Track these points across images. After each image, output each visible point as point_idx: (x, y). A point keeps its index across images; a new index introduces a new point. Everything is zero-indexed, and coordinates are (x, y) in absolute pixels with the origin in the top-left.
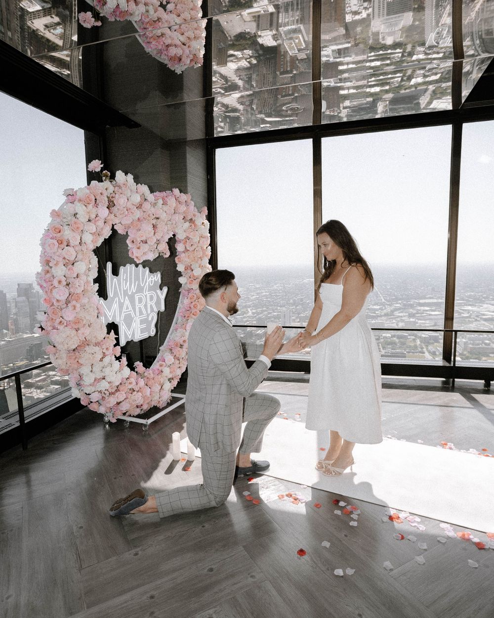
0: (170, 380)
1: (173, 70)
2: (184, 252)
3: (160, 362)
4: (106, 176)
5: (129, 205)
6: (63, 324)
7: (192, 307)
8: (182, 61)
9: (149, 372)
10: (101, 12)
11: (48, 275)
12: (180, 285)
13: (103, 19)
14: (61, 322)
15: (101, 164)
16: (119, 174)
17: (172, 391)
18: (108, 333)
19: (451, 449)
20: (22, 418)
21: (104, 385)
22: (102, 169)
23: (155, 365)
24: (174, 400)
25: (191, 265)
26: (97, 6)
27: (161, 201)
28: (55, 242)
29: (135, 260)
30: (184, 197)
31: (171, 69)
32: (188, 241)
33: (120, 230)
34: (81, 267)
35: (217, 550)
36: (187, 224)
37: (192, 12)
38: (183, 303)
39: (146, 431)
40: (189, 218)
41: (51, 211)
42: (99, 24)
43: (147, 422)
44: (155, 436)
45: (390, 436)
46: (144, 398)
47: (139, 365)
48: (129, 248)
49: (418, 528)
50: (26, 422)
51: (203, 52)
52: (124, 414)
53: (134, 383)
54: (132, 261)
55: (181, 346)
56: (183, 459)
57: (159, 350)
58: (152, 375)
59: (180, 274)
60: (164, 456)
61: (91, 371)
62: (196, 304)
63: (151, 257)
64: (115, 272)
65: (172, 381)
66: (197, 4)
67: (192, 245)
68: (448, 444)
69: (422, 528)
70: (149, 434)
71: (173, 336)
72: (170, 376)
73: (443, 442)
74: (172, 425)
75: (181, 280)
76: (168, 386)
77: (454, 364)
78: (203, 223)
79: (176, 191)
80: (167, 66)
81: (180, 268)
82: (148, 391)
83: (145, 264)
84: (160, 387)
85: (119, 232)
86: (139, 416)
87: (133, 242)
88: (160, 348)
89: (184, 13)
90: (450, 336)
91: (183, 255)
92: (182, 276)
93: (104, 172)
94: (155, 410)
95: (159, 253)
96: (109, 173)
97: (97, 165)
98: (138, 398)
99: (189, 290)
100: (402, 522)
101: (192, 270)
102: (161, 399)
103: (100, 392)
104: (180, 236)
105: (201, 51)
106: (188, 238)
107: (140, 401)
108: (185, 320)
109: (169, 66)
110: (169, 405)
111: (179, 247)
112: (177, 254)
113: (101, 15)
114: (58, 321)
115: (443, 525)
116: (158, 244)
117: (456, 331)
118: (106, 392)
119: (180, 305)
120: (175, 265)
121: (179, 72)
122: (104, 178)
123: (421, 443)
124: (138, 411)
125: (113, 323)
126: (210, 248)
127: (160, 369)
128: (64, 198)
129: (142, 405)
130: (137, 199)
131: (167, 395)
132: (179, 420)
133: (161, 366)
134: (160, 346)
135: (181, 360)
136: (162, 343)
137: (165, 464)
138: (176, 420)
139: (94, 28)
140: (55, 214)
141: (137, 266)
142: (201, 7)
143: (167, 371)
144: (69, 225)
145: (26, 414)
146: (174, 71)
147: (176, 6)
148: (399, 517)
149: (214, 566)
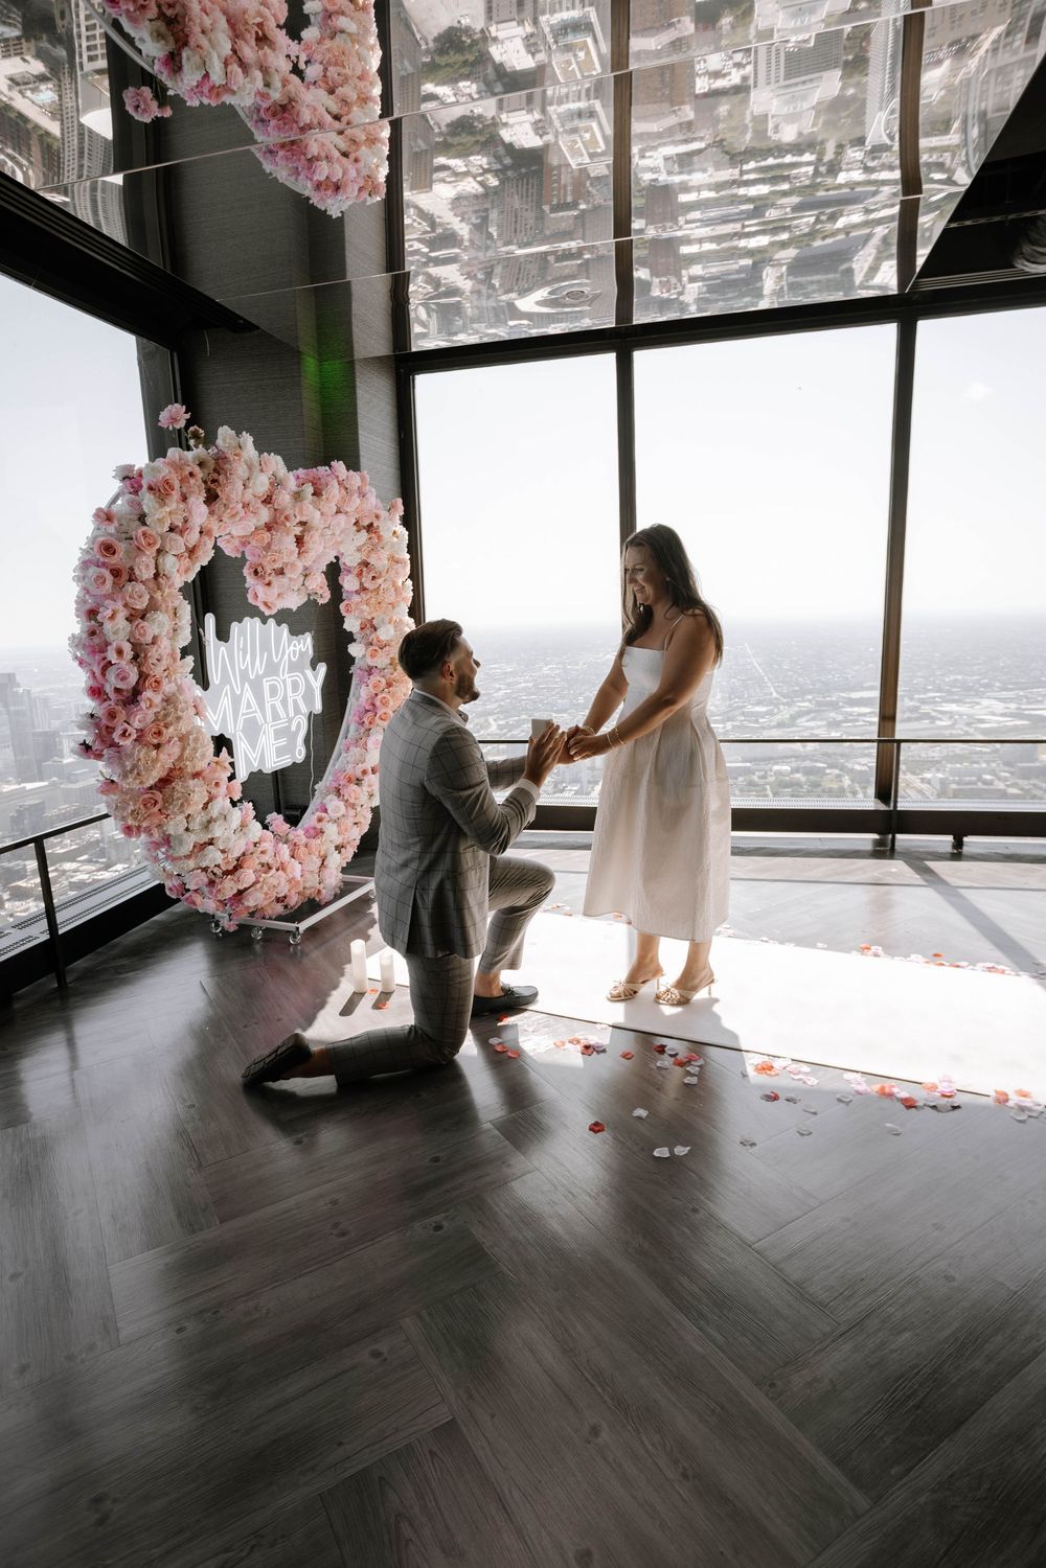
0: (339, 848)
1: (323, 209)
2: (357, 592)
3: (318, 814)
4: (196, 436)
5: (248, 496)
6: (130, 735)
7: (378, 703)
8: (342, 190)
9: (298, 834)
10: (170, 86)
11: (96, 640)
12: (352, 660)
13: (177, 102)
14: (125, 731)
15: (186, 412)
16: (225, 434)
17: (344, 870)
18: (217, 753)
19: (876, 955)
20: (53, 925)
21: (213, 857)
22: (189, 423)
23: (309, 819)
24: (347, 888)
25: (373, 618)
26: (162, 73)
27: (309, 489)
28: (107, 574)
29: (262, 608)
30: (355, 479)
31: (319, 206)
32: (365, 569)
33: (229, 550)
34: (158, 625)
35: (446, 1130)
36: (364, 534)
37: (361, 84)
38: (359, 695)
39: (296, 945)
40: (366, 523)
41: (94, 511)
42: (168, 113)
43: (298, 928)
44: (316, 954)
45: (765, 939)
46: (289, 881)
47: (276, 819)
48: (247, 585)
49: (805, 1082)
50: (61, 932)
51: (384, 171)
52: (252, 914)
53: (270, 852)
54: (254, 612)
55: (359, 782)
56: (373, 990)
57: (314, 791)
58: (304, 840)
59: (349, 638)
60: (335, 986)
61: (187, 829)
62: (384, 698)
63: (294, 602)
64: (223, 634)
65: (343, 850)
66: (371, 68)
67: (374, 578)
68: (873, 948)
69: (812, 1081)
70: (302, 952)
71: (343, 760)
72: (338, 840)
73: (863, 945)
74: (347, 932)
75: (354, 650)
76: (337, 861)
77: (895, 806)
78: (395, 532)
79: (339, 466)
80: (311, 202)
81: (351, 624)
82: (296, 869)
83: (283, 617)
84: (319, 863)
85: (227, 552)
86: (280, 918)
87: (256, 573)
88: (316, 787)
89: (342, 86)
90: (888, 750)
91: (356, 598)
92: (355, 641)
93: (192, 429)
94: (312, 906)
95: (309, 595)
96: (201, 431)
97: (175, 414)
98: (278, 883)
99: (370, 671)
100: (777, 1075)
101: (376, 629)
102: (322, 885)
103: (205, 870)
104: (350, 560)
105: (381, 169)
106: (365, 563)
107: (283, 890)
108: (363, 730)
109: (315, 200)
110: (337, 897)
111: (349, 583)
112: (344, 596)
113: (171, 93)
114: (119, 731)
115: (847, 1076)
116: (306, 576)
117: (899, 742)
118: (216, 870)
119: (351, 700)
120: (341, 620)
121: (335, 213)
122: (192, 442)
123: (823, 949)
124: (279, 909)
125: (222, 735)
126: (410, 582)
127: (319, 826)
128: (116, 485)
129: (285, 897)
130: (262, 484)
131: (333, 877)
132: (361, 924)
133: (320, 820)
134: (316, 782)
135: (359, 809)
136: (319, 777)
137: (338, 999)
138: (354, 924)
139: (157, 121)
140: (105, 516)
141: (264, 620)
142: (377, 71)
143: (331, 830)
144: (132, 539)
145: (60, 917)
146: (326, 211)
147: (325, 70)
148: (772, 1067)
149: (441, 1155)
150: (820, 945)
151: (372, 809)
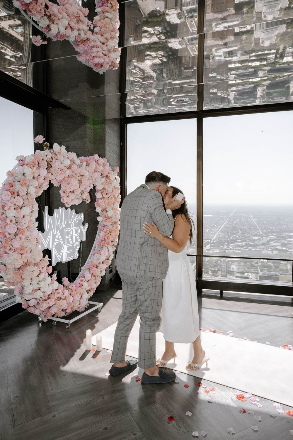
0: (88, 291)
1: (97, 72)
2: (101, 199)
3: (81, 278)
4: (47, 146)
5: (62, 167)
6: (12, 250)
7: (106, 238)
8: (103, 66)
9: (73, 285)
10: (47, 35)
11: (4, 216)
12: (98, 222)
13: (49, 40)
14: (10, 249)
15: (44, 138)
16: (56, 146)
17: (89, 300)
18: (44, 257)
19: (290, 349)
21: (39, 294)
22: (44, 141)
23: (78, 280)
24: (90, 306)
25: (106, 208)
26: (45, 31)
27: (85, 164)
28: (9, 193)
29: (66, 205)
30: (101, 160)
31: (96, 71)
32: (104, 191)
33: (56, 184)
34: (26, 211)
35: (111, 415)
36: (104, 179)
37: (112, 33)
38: (100, 235)
39: (68, 328)
40: (105, 175)
41: (7, 172)
42: (46, 43)
43: (69, 322)
44: (75, 333)
45: (245, 338)
46: (68, 304)
47: (65, 280)
48: (61, 196)
49: (257, 406)
51: (119, 60)
52: (53, 316)
53: (61, 293)
54: (63, 205)
55: (97, 267)
56: (93, 350)
57: (81, 269)
58: (75, 288)
60: (79, 347)
61: (31, 284)
62: (109, 236)
63: (77, 202)
64: (51, 213)
65: (89, 292)
66: (116, 28)
67: (107, 194)
68: (289, 346)
69: (260, 405)
70: (70, 331)
71: (92, 259)
72: (88, 289)
73: (285, 344)
74: (87, 324)
75: (99, 219)
76: (87, 296)
78: (115, 178)
79: (96, 156)
80: (93, 69)
81: (98, 210)
82: (71, 299)
83: (72, 207)
84: (80, 297)
85: (55, 185)
86: (64, 318)
87: (64, 192)
88: (82, 268)
89: (106, 34)
91: (100, 201)
92: (99, 215)
93: (45, 143)
94: (76, 313)
95: (83, 200)
96: (49, 144)
97: (40, 139)
98: (63, 304)
99: (104, 226)
100: (246, 401)
101: (107, 212)
102: (80, 305)
103: (36, 299)
104: (99, 187)
105: (117, 60)
106: (104, 189)
107: (65, 306)
108: (100, 247)
109: (95, 69)
110: (86, 309)
111: (98, 195)
112: (96, 200)
113: (47, 37)
114: (8, 248)
115: (275, 404)
116: (82, 194)
118: (40, 299)
119: (97, 236)
120: (95, 208)
121: (101, 73)
122: (45, 148)
123: (268, 344)
124: (63, 314)
125: (48, 249)
126: (120, 196)
127: (81, 283)
128: (17, 162)
129: (66, 309)
130: (68, 162)
131: (85, 302)
132: (93, 321)
133: (82, 281)
134: (82, 266)
135: (96, 277)
136: (83, 265)
137: (79, 353)
138: (91, 321)
139: (42, 45)
140: (10, 174)
141: (66, 208)
142: (118, 29)
143: (86, 285)
144: (19, 181)
147: (101, 29)
148: (244, 397)
149: (108, 426)
150: (267, 342)
151: (102, 277)
